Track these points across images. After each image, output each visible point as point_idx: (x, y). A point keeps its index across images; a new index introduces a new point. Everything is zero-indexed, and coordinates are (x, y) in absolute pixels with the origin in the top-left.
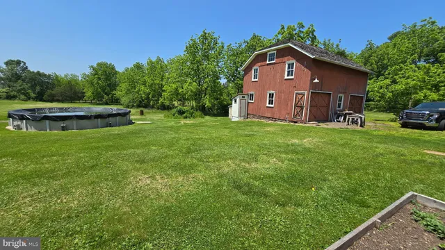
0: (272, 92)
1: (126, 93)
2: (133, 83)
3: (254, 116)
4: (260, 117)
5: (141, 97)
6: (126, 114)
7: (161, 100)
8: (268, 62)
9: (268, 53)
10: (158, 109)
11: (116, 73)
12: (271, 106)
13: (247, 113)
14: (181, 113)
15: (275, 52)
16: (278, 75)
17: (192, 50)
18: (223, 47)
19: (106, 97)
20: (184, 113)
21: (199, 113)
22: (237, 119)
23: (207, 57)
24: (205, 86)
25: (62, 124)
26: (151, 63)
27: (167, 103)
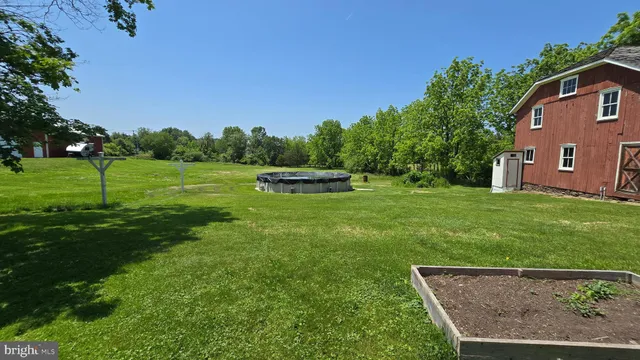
0: (570, 145)
1: (351, 155)
2: (358, 141)
3: (534, 186)
4: (545, 188)
5: (367, 160)
6: (345, 179)
7: (392, 162)
8: (561, 96)
9: (562, 81)
10: (387, 174)
11: (341, 131)
12: (567, 169)
13: (521, 181)
14: (415, 179)
15: (577, 76)
16: (583, 116)
17: (437, 90)
18: (488, 77)
19: (329, 160)
20: (418, 179)
21: (442, 180)
22: (501, 191)
23: (460, 97)
24: (455, 140)
25: (291, 187)
26: (381, 116)
27: (399, 166)
